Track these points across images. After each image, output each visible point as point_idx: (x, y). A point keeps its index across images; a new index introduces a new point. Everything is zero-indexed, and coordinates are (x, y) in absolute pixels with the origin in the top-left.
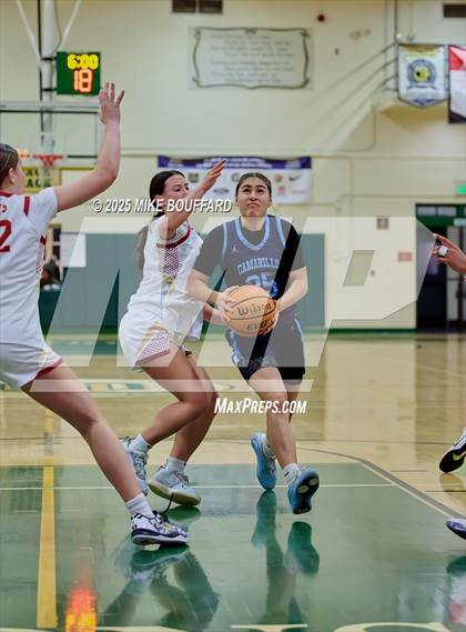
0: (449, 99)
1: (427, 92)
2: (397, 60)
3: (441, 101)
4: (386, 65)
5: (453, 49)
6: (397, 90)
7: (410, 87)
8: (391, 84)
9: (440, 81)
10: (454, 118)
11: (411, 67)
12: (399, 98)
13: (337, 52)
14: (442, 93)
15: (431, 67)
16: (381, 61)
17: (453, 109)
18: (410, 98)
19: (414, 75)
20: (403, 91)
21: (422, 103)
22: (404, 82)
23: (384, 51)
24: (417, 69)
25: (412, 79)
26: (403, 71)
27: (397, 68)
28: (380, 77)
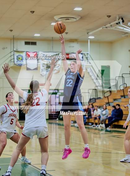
0: (27, 64)
1: (21, 63)
2: (14, 55)
3: (25, 65)
5: (28, 53)
6: (14, 62)
7: (17, 61)
8: (13, 60)
9: (24, 60)
10: (28, 69)
12: (15, 64)
14: (25, 63)
16: (10, 55)
17: (28, 67)
18: (17, 64)
19: (18, 58)
20: (15, 62)
21: (20, 65)
22: (16, 60)
23: (11, 53)
24: (19, 57)
26: (15, 57)
27: (14, 57)
28: (10, 59)
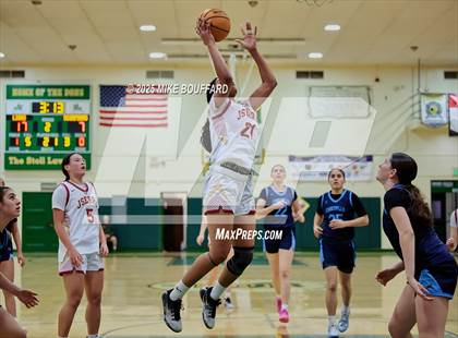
0: (449, 123)
1: (437, 119)
2: (420, 102)
3: (444, 125)
4: (413, 105)
5: (451, 96)
6: (420, 118)
7: (428, 117)
8: (417, 115)
9: (444, 113)
10: (452, 134)
11: (428, 106)
12: (422, 123)
13: (386, 98)
14: (445, 120)
15: (439, 106)
16: (410, 102)
17: (452, 128)
18: (428, 123)
19: (429, 110)
20: (424, 119)
21: (434, 126)
22: (424, 114)
23: (413, 97)
24: (431, 107)
25: (428, 112)
26: (424, 108)
27: (420, 106)
28: (410, 111)
